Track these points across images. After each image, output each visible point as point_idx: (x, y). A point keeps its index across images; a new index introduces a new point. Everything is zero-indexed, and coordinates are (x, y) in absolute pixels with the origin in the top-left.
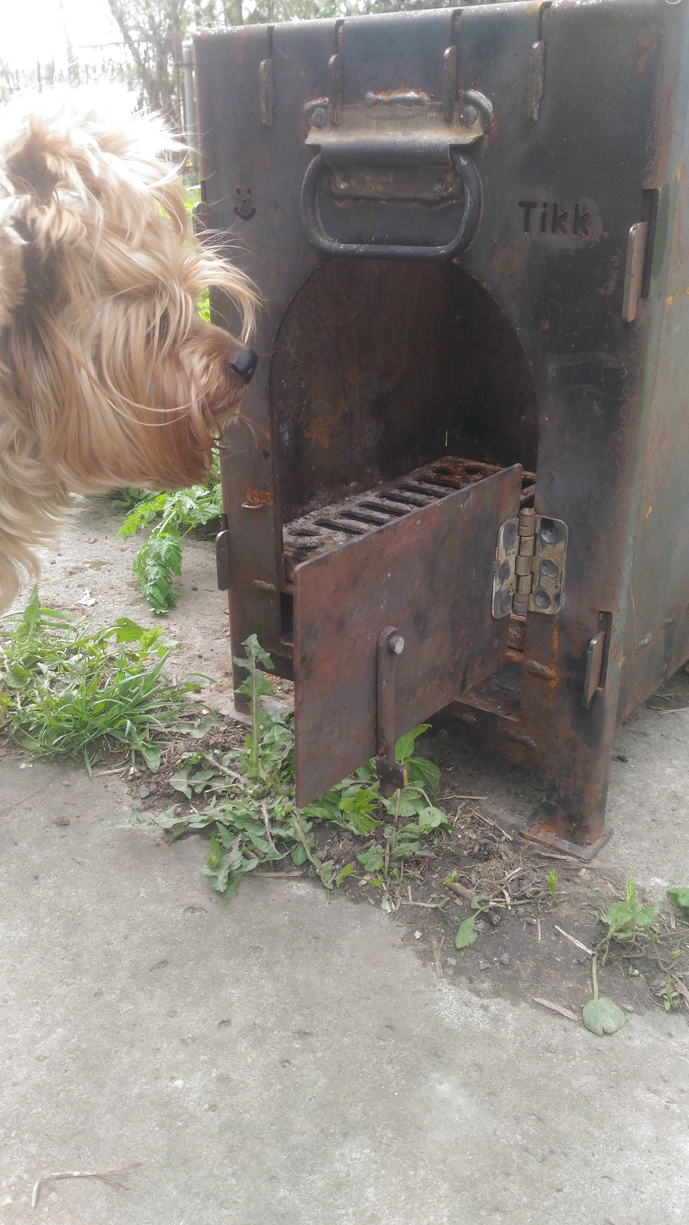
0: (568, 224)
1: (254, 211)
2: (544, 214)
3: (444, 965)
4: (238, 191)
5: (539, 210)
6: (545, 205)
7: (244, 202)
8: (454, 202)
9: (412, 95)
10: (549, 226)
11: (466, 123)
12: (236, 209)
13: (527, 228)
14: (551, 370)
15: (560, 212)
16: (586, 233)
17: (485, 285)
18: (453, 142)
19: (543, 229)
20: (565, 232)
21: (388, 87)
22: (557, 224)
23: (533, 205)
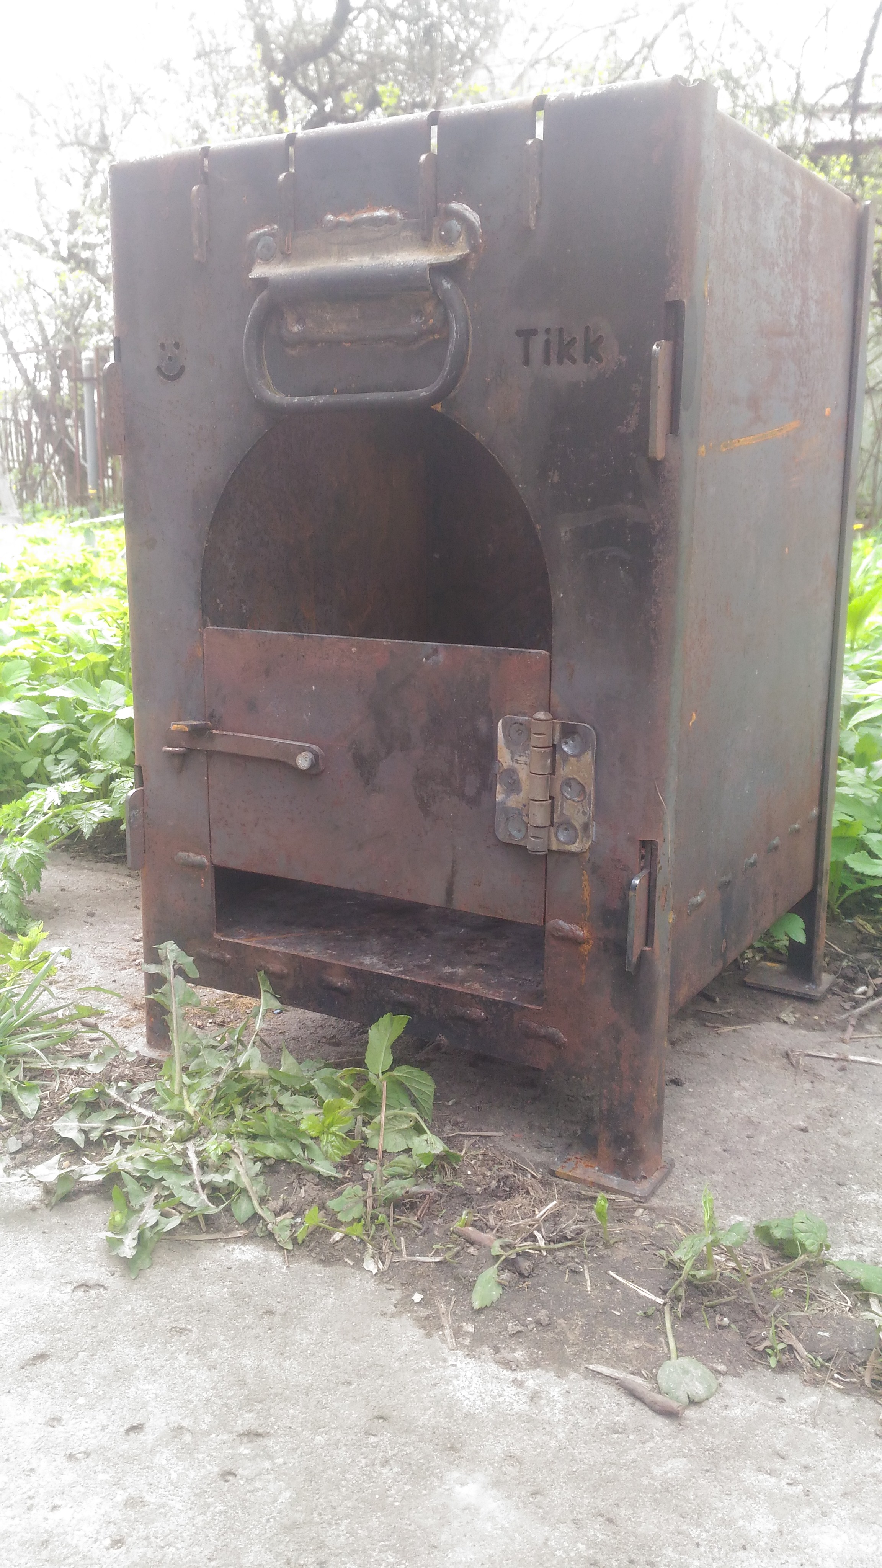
0: (577, 351)
1: (183, 368)
2: (547, 343)
3: (458, 1333)
4: (163, 346)
5: (541, 339)
6: (548, 331)
7: (170, 358)
8: (437, 337)
9: (380, 213)
10: (553, 358)
11: (448, 241)
12: (159, 369)
13: (527, 361)
14: (564, 532)
15: (567, 338)
16: (600, 360)
17: (477, 435)
18: (433, 261)
19: (547, 361)
20: (574, 361)
21: (352, 206)
22: (564, 354)
23: (534, 332)
